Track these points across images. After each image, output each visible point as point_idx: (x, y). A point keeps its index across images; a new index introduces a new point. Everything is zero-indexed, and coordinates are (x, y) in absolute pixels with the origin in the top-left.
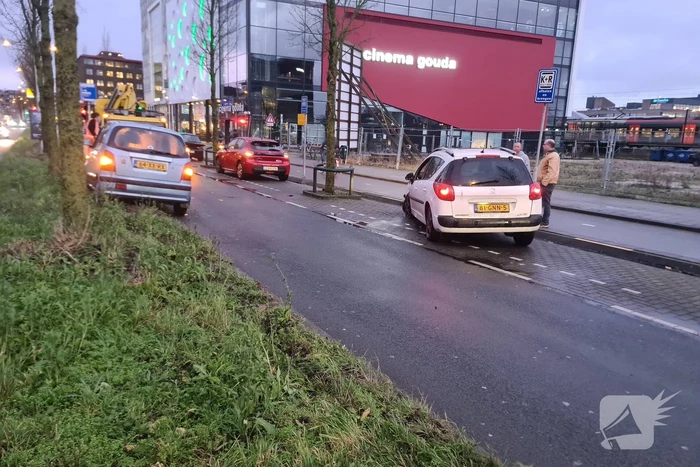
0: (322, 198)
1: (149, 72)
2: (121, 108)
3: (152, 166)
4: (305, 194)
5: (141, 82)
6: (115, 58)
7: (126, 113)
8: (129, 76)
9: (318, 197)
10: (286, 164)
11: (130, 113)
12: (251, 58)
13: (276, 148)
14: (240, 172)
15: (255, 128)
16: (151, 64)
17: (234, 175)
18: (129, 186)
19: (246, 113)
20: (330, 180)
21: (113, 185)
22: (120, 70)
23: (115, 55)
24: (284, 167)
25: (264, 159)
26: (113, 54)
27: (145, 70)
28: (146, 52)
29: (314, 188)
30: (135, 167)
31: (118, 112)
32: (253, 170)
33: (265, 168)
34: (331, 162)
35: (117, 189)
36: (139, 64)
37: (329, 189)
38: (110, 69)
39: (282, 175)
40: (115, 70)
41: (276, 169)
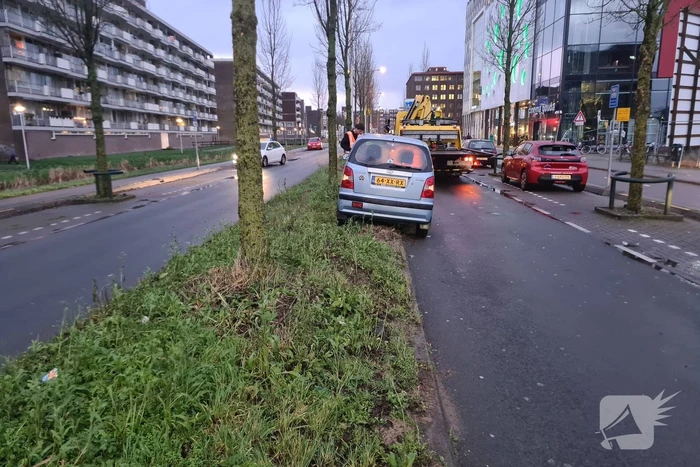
0: (620, 218)
1: (469, 80)
2: (417, 118)
3: (390, 183)
4: (597, 211)
5: (461, 92)
6: (441, 72)
7: (421, 122)
8: (452, 87)
9: (613, 216)
10: (582, 171)
11: (425, 123)
12: (567, 53)
13: (570, 152)
14: (523, 182)
15: (567, 129)
16: (471, 73)
17: (517, 184)
18: (365, 205)
19: (557, 112)
20: (636, 192)
21: (349, 203)
22: (443, 83)
23: (441, 69)
24: (580, 175)
25: (553, 166)
26: (439, 69)
27: (465, 80)
28: (467, 62)
29: (611, 202)
30: (373, 183)
31: (413, 122)
32: (539, 180)
33: (554, 177)
34: (638, 168)
35: (353, 207)
36: (461, 75)
37: (633, 206)
38: (435, 83)
39: (578, 185)
40: (439, 83)
41: (569, 178)
